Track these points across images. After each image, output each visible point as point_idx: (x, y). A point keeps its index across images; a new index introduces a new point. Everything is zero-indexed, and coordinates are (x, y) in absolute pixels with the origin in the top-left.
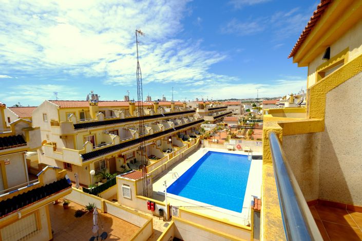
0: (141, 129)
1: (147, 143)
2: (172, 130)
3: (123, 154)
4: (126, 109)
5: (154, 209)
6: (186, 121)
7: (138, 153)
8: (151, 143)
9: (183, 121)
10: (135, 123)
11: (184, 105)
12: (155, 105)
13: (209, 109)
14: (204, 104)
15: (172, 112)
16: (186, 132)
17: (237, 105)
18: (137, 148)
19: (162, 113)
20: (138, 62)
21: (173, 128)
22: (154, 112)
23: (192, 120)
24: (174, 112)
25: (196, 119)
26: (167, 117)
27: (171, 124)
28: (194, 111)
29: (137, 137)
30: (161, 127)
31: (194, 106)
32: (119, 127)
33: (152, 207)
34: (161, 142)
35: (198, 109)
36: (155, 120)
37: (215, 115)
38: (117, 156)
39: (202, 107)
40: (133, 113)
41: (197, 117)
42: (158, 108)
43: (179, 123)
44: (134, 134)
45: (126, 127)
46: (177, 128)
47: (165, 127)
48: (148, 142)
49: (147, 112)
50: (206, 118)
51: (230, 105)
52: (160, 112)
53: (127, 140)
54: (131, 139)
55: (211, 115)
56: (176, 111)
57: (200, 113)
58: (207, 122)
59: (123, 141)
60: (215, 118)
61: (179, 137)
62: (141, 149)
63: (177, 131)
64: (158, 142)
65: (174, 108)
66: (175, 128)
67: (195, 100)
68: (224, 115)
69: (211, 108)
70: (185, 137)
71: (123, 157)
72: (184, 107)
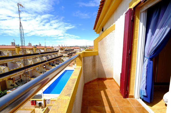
0: (25, 62)
2: (45, 61)
3: (11, 78)
4: (13, 51)
5: (36, 104)
6: (53, 57)
7: (23, 76)
8: (33, 69)
9: (52, 57)
10: (20, 59)
11: (52, 48)
12: (34, 48)
13: (65, 51)
14: (63, 48)
15: (45, 52)
16: (53, 62)
17: (78, 49)
18: (23, 73)
19: (39, 52)
20: (20, 23)
21: (46, 60)
22: (34, 52)
23: (56, 56)
24: (46, 52)
25: (59, 55)
26: (42, 55)
27: (44, 58)
28: (58, 51)
29: (22, 66)
30: (38, 60)
31: (58, 49)
32: (8, 61)
33: (34, 103)
34: (39, 68)
35: (59, 50)
36: (34, 56)
37: (68, 53)
38: (7, 79)
39: (62, 49)
40: (18, 53)
41: (59, 54)
42: (36, 50)
43: (50, 57)
44: (20, 65)
45: (14, 61)
46: (48, 60)
47: (41, 60)
48: (30, 69)
49: (29, 52)
50: (64, 55)
51: (75, 49)
52: (38, 52)
53: (15, 69)
54: (18, 68)
55: (67, 53)
56: (48, 51)
57: (61, 52)
58: (64, 57)
59: (12, 70)
60: (68, 54)
61: (50, 64)
62: (25, 73)
63: (49, 62)
64: (37, 68)
65: (46, 50)
66: (47, 60)
67: (58, 46)
68: (72, 53)
69: (66, 50)
70: (53, 64)
71: (12, 79)
72: (52, 49)
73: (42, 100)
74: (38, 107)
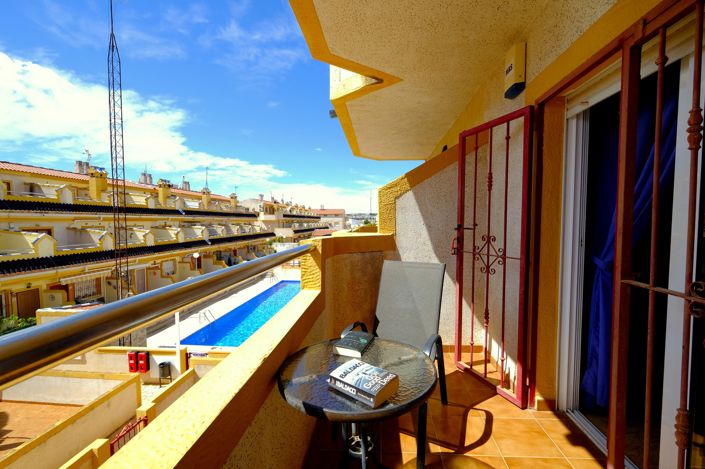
0: (119, 232)
1: (137, 264)
2: (202, 243)
3: (64, 282)
4: (79, 189)
5: (147, 367)
6: (235, 231)
7: (109, 283)
8: (149, 265)
9: (228, 230)
10: (104, 219)
11: (232, 201)
12: (161, 191)
13: (285, 216)
14: (275, 206)
15: (202, 210)
16: (235, 251)
17: (337, 215)
18: (108, 273)
19: (178, 206)
20: (112, 36)
21: (207, 240)
22: (157, 202)
23: (248, 230)
24: (206, 208)
25: (258, 230)
26: (190, 218)
27: (199, 232)
28: (254, 216)
29: (109, 245)
30: (174, 234)
31: (254, 207)
32: (60, 221)
33: (141, 362)
34: (175, 266)
35: (262, 214)
36: (160, 219)
37: (297, 226)
38: (44, 287)
39: (270, 209)
40: (99, 196)
41: (259, 226)
42: (168, 197)
43: (221, 232)
44: (101, 236)
45: (78, 225)
46: (214, 242)
47: (186, 235)
48: (140, 262)
49: (139, 200)
50: (280, 232)
51: (325, 215)
52: (171, 205)
53: (79, 250)
54: (91, 249)
55: (290, 227)
56: (214, 209)
57: (265, 222)
58: (281, 240)
59: (66, 251)
60: (296, 232)
61: (219, 258)
62: (116, 275)
63: (215, 247)
64: (167, 267)
65: (209, 203)
66: (210, 240)
67: (258, 198)
68: (313, 230)
69: (289, 213)
70: (233, 259)
71: (65, 288)
72: (233, 204)
73: (174, 353)
74: (155, 384)
